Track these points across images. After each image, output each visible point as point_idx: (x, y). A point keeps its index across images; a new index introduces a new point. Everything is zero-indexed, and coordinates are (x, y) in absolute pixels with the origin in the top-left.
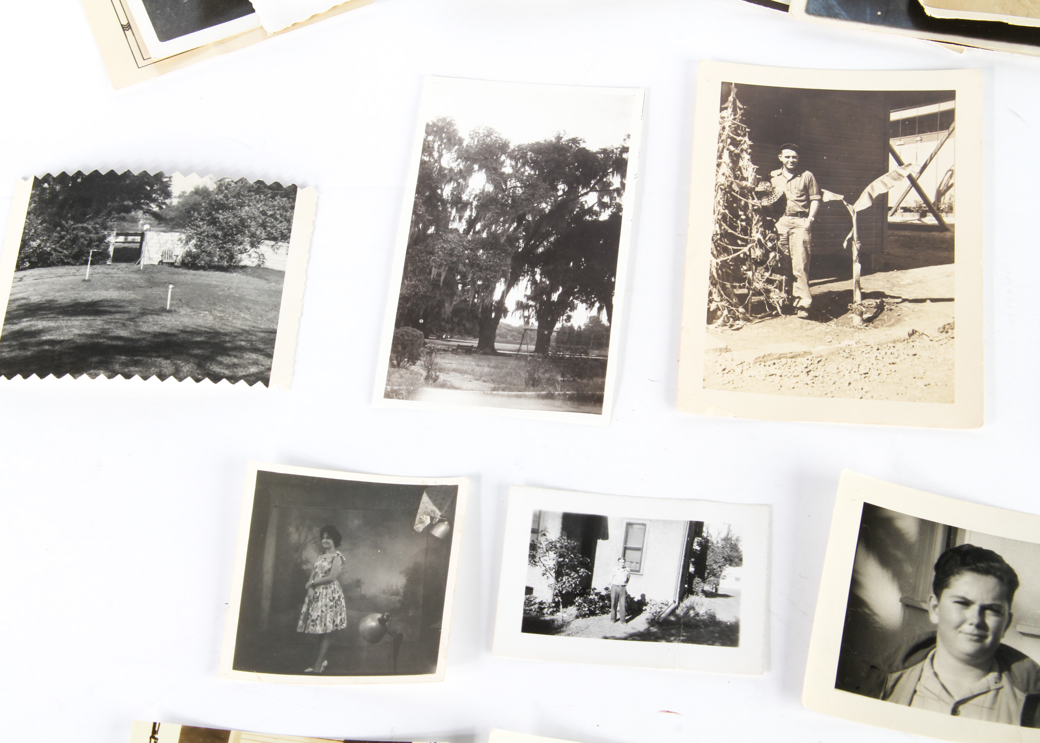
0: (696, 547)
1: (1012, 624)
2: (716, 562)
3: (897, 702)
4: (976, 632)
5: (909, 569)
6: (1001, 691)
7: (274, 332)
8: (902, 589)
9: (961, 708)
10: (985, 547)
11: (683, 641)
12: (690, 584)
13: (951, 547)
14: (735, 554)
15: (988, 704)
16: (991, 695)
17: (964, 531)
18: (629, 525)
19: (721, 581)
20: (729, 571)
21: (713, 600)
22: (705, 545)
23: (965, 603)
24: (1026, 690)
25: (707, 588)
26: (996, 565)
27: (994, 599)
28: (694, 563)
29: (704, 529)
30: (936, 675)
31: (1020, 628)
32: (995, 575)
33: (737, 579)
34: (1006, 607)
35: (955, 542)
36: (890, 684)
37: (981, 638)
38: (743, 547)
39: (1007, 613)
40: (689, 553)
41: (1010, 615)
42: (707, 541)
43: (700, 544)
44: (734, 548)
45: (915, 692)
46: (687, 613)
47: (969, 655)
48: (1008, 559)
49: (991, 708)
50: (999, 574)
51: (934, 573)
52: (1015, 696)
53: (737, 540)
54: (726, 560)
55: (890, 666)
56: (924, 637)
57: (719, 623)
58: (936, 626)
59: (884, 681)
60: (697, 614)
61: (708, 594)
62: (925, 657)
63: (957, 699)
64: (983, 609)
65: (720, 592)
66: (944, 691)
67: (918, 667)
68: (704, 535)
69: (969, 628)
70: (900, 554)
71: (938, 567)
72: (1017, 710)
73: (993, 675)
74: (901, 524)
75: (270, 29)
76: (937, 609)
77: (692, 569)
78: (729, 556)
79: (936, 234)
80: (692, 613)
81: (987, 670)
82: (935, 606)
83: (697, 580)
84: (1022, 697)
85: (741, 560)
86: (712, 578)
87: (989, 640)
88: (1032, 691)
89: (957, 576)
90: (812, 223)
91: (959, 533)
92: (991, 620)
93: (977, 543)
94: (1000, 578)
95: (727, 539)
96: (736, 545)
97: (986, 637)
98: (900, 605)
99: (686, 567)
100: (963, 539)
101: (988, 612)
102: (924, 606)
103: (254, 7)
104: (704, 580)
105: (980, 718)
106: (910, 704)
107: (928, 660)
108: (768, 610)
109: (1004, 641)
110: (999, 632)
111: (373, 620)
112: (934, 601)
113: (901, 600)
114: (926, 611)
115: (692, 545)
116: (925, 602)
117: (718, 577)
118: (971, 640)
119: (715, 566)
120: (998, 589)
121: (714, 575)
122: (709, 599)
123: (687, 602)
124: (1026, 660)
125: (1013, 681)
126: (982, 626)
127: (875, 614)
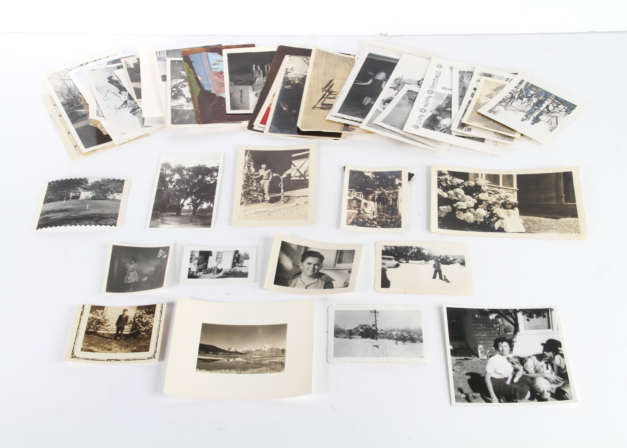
0: (237, 256)
1: (322, 267)
2: (242, 259)
3: (291, 287)
4: (312, 270)
5: (294, 256)
6: (318, 282)
7: (118, 214)
8: (292, 261)
9: (308, 287)
10: (315, 251)
11: (233, 277)
12: (235, 264)
13: (306, 251)
14: (248, 257)
15: (315, 285)
16: (316, 283)
17: (310, 247)
18: (218, 253)
19: (243, 263)
20: (246, 261)
21: (241, 268)
22: (239, 256)
23: (310, 264)
24: (325, 281)
25: (239, 265)
26: (318, 255)
27: (318, 262)
28: (236, 260)
29: (239, 252)
30: (301, 280)
31: (324, 268)
32: (318, 257)
33: (248, 263)
34: (321, 264)
35: (307, 250)
36: (289, 283)
37: (314, 271)
38: (249, 255)
39: (321, 266)
40: (235, 257)
41: (322, 266)
42: (240, 254)
43: (237, 255)
44: (247, 256)
45: (296, 284)
46: (234, 271)
47: (310, 275)
48: (321, 253)
49: (316, 286)
50: (319, 257)
51: (301, 257)
52: (322, 283)
53: (248, 254)
54: (245, 258)
55: (289, 279)
56: (298, 272)
57: (243, 273)
58: (302, 269)
59: (287, 282)
60: (237, 271)
61: (240, 266)
62: (299, 276)
63: (307, 285)
64: (314, 265)
65: (243, 266)
66: (303, 284)
67: (297, 279)
68: (239, 253)
69: (310, 269)
70: (292, 253)
71: (302, 256)
72: (322, 286)
73: (316, 279)
74: (292, 246)
75: (117, 144)
76: (302, 266)
77: (235, 261)
78: (246, 258)
79: (304, 181)
80: (235, 271)
81: (315, 278)
82: (302, 265)
83: (237, 263)
84: (324, 283)
85: (249, 258)
86: (241, 263)
87: (316, 272)
88: (327, 281)
89: (308, 258)
90: (270, 181)
91: (308, 248)
92: (316, 267)
93: (313, 250)
94: (319, 258)
95: (245, 254)
96: (248, 255)
97: (315, 271)
98: (292, 265)
99: (234, 261)
100: (309, 249)
101: (316, 265)
102: (299, 265)
103: (113, 139)
104: (239, 263)
105: (313, 288)
106: (294, 287)
107: (299, 277)
108: (256, 269)
109: (319, 271)
110: (318, 270)
111: (146, 278)
112: (301, 264)
113: (292, 264)
114: (299, 266)
115: (235, 256)
116: (299, 264)
117: (243, 262)
118: (311, 272)
119: (242, 260)
120: (319, 260)
121: (241, 262)
122: (240, 268)
123: (234, 269)
124: (325, 275)
125: (322, 280)
126: (314, 269)
127: (285, 267)
